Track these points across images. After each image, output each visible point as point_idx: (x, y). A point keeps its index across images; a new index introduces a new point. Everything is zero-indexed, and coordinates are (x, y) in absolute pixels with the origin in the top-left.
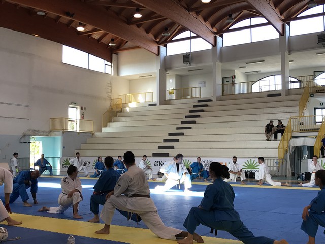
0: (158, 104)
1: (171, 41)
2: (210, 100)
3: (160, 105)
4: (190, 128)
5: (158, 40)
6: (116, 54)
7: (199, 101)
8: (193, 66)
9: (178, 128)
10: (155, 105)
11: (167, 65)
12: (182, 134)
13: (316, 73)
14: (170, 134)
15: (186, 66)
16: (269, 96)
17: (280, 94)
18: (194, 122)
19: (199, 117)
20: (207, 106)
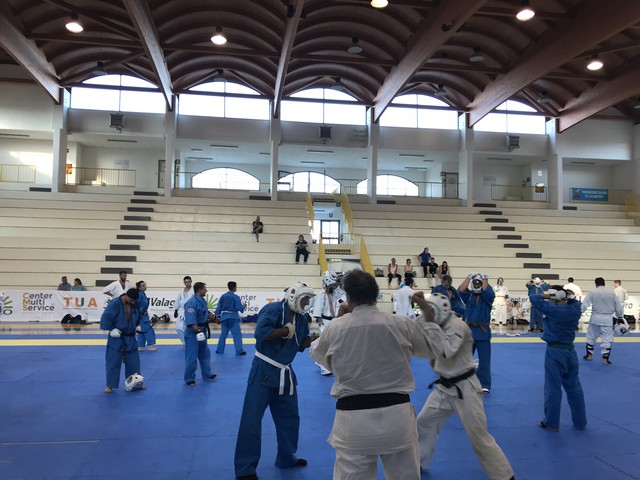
0: (55, 189)
1: (81, 85)
3: (59, 191)
5: (60, 78)
7: (136, 193)
8: (125, 134)
9: (119, 237)
10: (49, 190)
11: (75, 123)
12: (137, 248)
13: (281, 174)
14: (113, 247)
15: (114, 133)
16: (252, 198)
17: (269, 198)
18: (145, 228)
19: (149, 219)
20: (154, 202)
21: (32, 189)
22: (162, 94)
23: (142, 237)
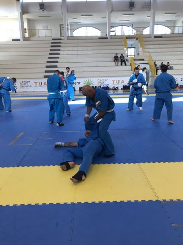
0: (22, 40)
7: (53, 39)
8: (46, 13)
10: (19, 40)
12: (57, 62)
14: (47, 62)
15: (41, 13)
16: (100, 38)
17: (107, 38)
18: (59, 54)
19: (60, 50)
20: (60, 43)
21: (13, 40)
23: (58, 58)
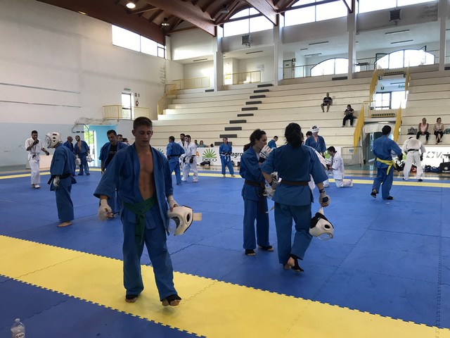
0: (216, 90)
1: (229, 21)
2: (271, 85)
3: (218, 90)
4: (252, 115)
5: (214, 20)
6: (168, 36)
7: (259, 86)
8: (253, 48)
9: (239, 116)
10: (213, 90)
11: (224, 47)
12: (244, 121)
13: (378, 56)
14: (231, 122)
15: (245, 48)
16: (334, 79)
17: (346, 78)
18: (256, 109)
19: (261, 102)
20: (268, 91)
21: (206, 91)
22: (263, 17)
